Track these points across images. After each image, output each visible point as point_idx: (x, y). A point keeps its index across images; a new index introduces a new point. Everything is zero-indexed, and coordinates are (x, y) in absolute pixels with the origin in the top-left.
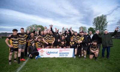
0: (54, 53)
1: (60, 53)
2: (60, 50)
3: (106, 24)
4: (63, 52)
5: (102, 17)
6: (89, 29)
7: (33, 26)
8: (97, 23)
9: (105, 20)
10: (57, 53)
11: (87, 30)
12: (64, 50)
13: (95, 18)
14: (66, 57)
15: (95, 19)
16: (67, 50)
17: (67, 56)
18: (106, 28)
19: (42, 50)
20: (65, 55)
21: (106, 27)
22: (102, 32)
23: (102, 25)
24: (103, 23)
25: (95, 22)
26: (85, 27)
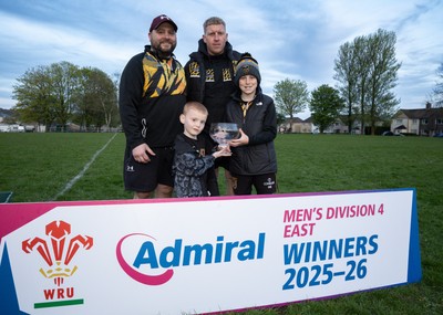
3: (392, 74)
5: (377, 39)
6: (315, 94)
7: (57, 69)
8: (351, 66)
9: (388, 53)
11: (310, 96)
13: (347, 45)
15: (345, 49)
18: (391, 90)
21: (393, 86)
22: (373, 106)
23: (374, 77)
24: (381, 67)
25: (343, 62)
26: (301, 84)
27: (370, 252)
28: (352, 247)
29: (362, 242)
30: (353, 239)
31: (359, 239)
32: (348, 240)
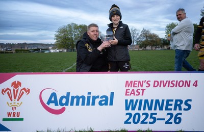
0: (88, 100)
1: (129, 105)
2: (128, 84)
4: (152, 94)
10: (107, 101)
12: (158, 84)
14: (173, 127)
16: (177, 84)
17: (178, 120)
19: (16, 85)
20: (162, 114)
27: (185, 109)
28: (171, 105)
29: (179, 103)
30: (172, 100)
31: (177, 101)
32: (168, 101)
